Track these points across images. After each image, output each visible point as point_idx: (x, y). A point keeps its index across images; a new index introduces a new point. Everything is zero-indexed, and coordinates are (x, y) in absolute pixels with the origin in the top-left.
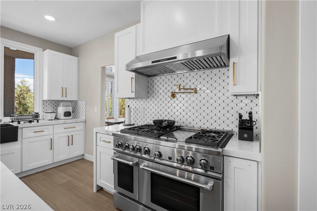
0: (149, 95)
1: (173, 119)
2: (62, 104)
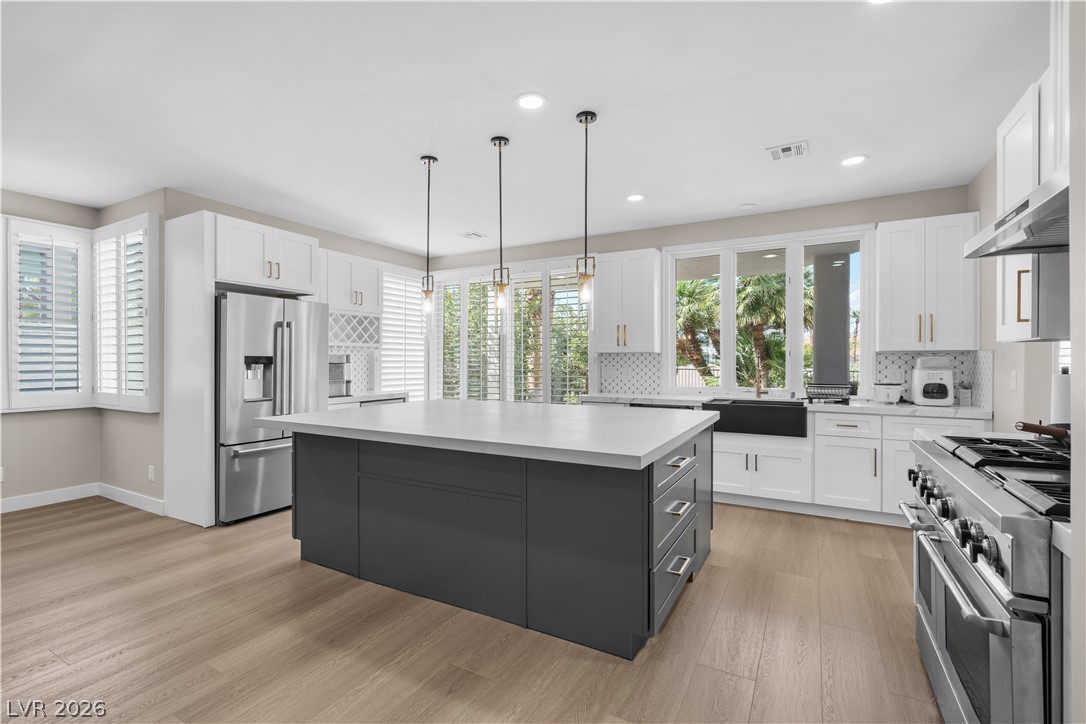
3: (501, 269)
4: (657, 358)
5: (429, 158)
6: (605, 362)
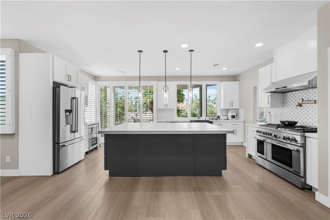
0: (284, 105)
1: (297, 121)
2: (230, 110)
3: (166, 86)
4: (173, 110)
5: (140, 51)
6: (158, 111)
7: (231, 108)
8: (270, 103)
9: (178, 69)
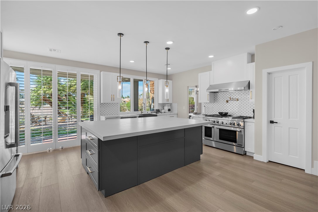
0: (215, 101)
1: (227, 112)
2: (167, 105)
7: (168, 102)
8: (209, 100)
9: (133, 62)
